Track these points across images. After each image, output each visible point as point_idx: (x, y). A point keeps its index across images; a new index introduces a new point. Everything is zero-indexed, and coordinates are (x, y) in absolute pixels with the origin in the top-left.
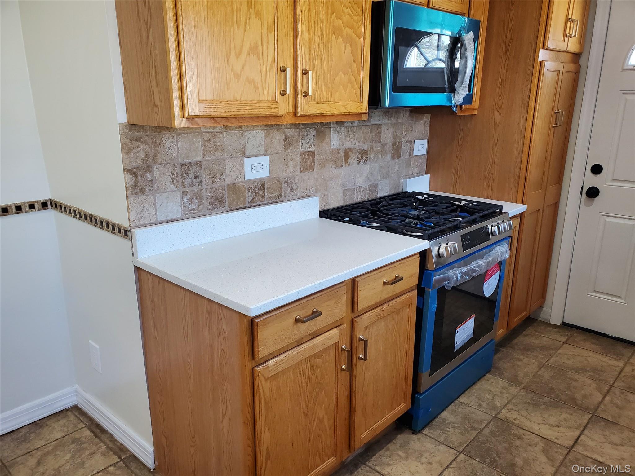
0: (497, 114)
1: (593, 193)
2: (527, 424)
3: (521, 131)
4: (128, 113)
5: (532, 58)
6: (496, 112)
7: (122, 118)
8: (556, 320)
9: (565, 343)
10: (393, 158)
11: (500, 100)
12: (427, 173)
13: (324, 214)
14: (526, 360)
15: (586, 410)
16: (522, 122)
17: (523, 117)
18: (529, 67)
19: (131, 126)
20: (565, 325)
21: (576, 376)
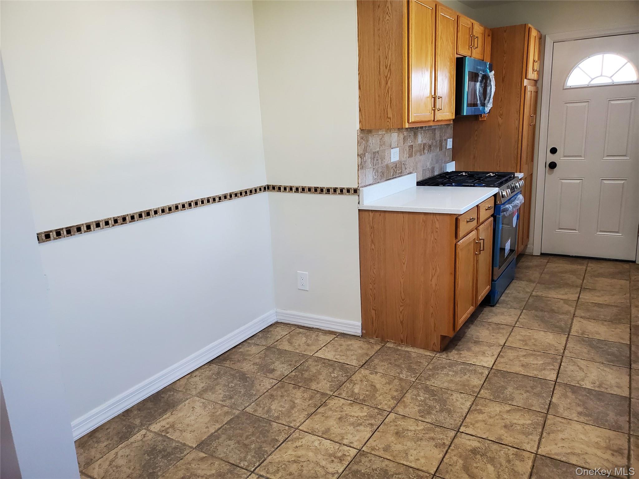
0: (500, 119)
1: (553, 166)
2: (550, 296)
3: (516, 128)
4: (361, 124)
5: (520, 85)
6: (499, 117)
7: (358, 126)
8: (537, 252)
9: (548, 262)
10: (440, 150)
11: (501, 110)
12: (453, 160)
13: (419, 184)
14: (531, 272)
15: (577, 286)
16: (517, 122)
17: (517, 119)
18: (519, 90)
19: (362, 130)
20: (543, 255)
21: (564, 275)
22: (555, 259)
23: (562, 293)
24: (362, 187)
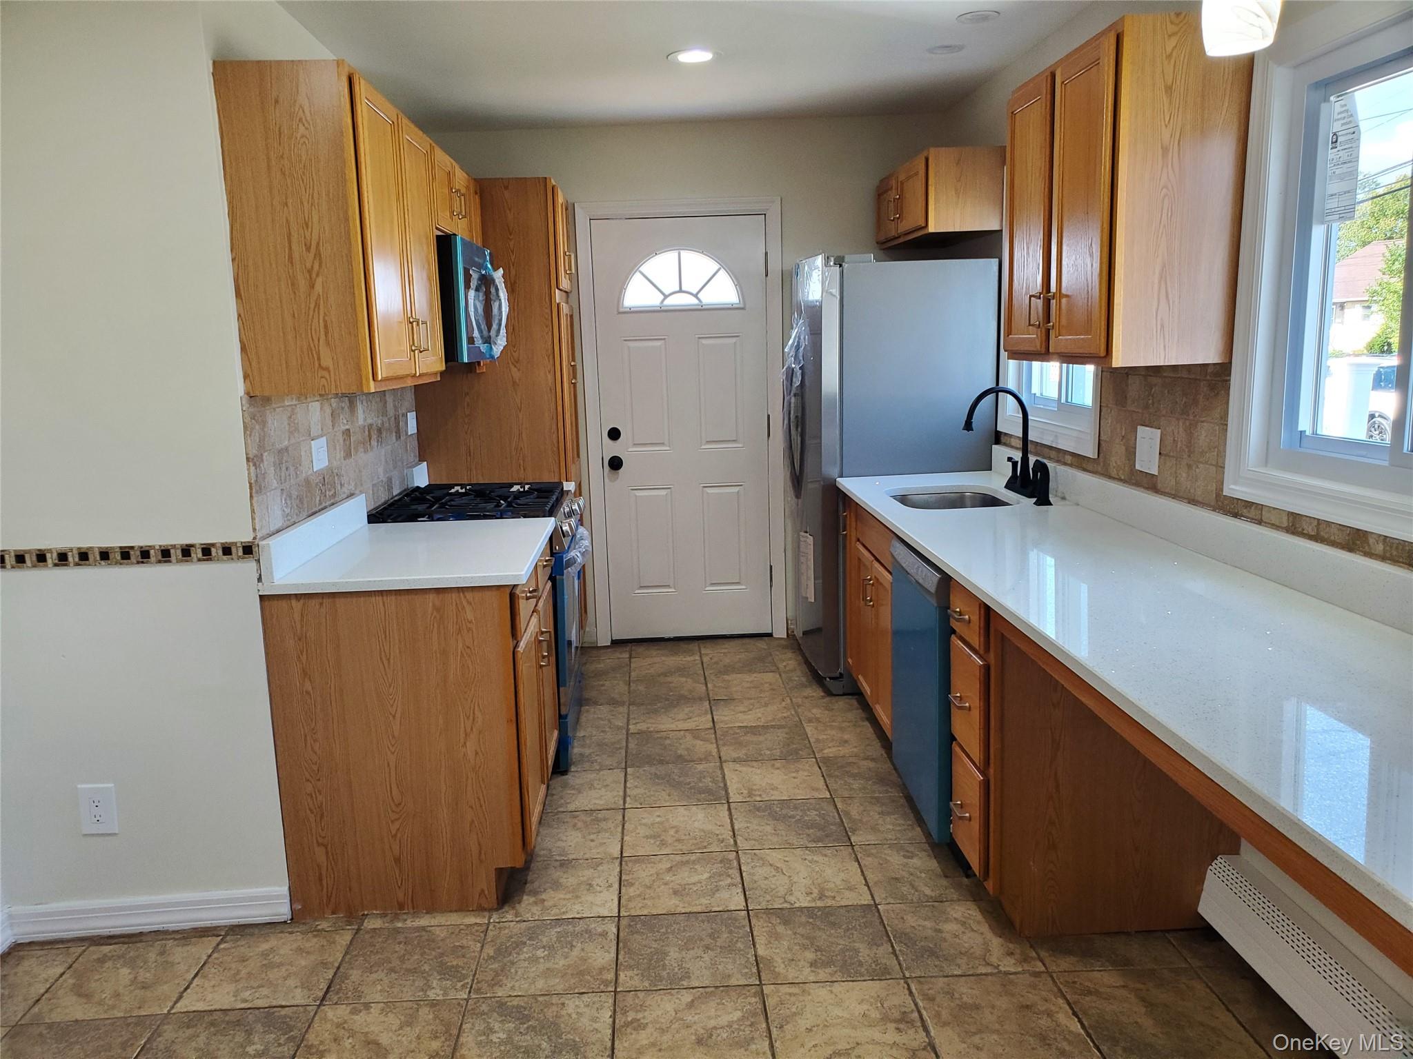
0: (514, 370)
1: (616, 464)
2: (662, 727)
3: (550, 389)
4: (248, 381)
5: (547, 299)
6: (512, 367)
7: (240, 388)
8: (604, 641)
9: (630, 658)
10: (397, 440)
11: (515, 352)
12: (421, 460)
14: (607, 683)
16: (550, 377)
17: (549, 372)
18: (547, 311)
19: (251, 397)
20: (616, 643)
21: (669, 679)
22: (640, 649)
23: (681, 716)
24: (264, 538)
